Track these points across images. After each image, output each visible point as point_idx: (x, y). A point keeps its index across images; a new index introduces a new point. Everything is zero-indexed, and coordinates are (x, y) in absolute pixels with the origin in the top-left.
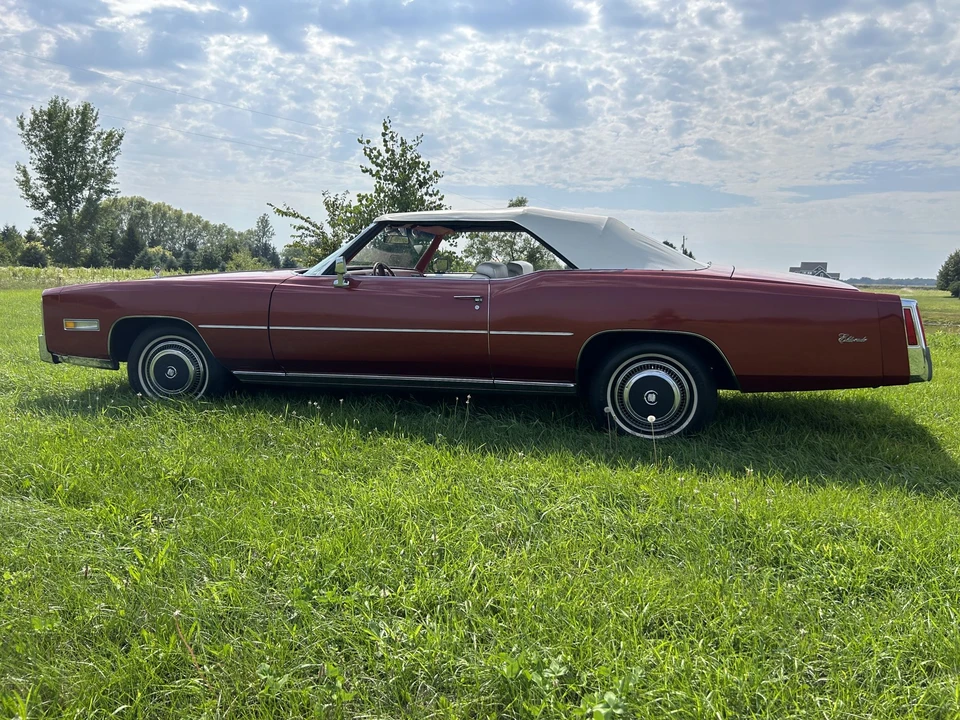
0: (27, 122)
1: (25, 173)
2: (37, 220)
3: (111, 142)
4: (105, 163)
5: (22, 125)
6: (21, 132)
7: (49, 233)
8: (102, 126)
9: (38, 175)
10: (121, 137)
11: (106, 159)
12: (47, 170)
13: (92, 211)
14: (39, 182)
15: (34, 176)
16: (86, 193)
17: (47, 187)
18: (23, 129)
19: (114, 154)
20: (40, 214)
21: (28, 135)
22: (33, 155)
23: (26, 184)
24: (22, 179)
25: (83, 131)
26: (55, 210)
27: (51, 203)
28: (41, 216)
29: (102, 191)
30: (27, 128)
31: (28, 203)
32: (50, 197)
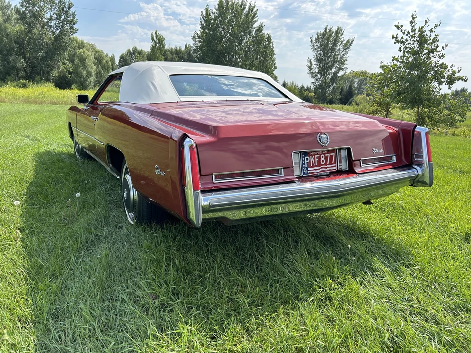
0: (314, 39)
1: (311, 63)
2: (312, 83)
3: (348, 45)
4: (344, 55)
5: (311, 41)
6: (311, 44)
7: (316, 89)
8: (345, 38)
9: (315, 63)
10: (352, 41)
11: (344, 53)
12: (319, 61)
13: (334, 78)
14: (315, 66)
15: (314, 62)
16: (333, 70)
17: (318, 68)
19: (348, 51)
20: (313, 80)
21: (313, 45)
22: (315, 54)
23: (310, 68)
24: (309, 65)
25: (335, 41)
26: (320, 78)
27: (319, 75)
29: (340, 69)
30: (314, 42)
31: (310, 76)
32: (318, 73)
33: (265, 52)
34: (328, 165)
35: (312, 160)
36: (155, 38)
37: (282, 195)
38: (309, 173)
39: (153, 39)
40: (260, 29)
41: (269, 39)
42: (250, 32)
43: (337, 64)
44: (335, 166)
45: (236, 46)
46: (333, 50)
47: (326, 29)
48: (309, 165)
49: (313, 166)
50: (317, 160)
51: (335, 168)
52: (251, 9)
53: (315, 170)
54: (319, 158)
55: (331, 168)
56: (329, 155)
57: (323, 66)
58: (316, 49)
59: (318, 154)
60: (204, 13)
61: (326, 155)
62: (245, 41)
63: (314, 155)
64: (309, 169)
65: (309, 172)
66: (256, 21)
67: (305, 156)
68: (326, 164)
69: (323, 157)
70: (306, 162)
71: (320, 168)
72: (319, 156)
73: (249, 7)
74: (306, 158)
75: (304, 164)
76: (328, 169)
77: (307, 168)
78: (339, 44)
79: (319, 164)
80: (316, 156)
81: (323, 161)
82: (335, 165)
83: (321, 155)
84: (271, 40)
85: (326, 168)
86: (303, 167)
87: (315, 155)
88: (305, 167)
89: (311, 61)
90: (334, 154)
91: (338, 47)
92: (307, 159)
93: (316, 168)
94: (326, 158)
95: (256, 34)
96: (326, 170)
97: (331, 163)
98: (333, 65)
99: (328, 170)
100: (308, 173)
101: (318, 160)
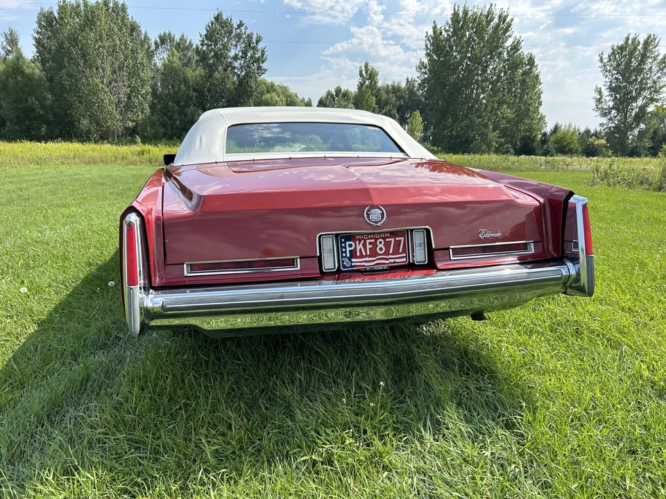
0: (605, 56)
1: (600, 92)
2: (602, 125)
4: (659, 77)
5: (601, 60)
6: (601, 64)
7: (609, 133)
8: (661, 50)
9: (608, 93)
11: (659, 75)
12: (615, 89)
13: (641, 115)
14: (608, 98)
15: (606, 93)
16: (640, 102)
17: (613, 100)
18: (602, 62)
20: (604, 120)
21: (605, 66)
22: (607, 80)
23: (599, 101)
24: (599, 97)
25: (644, 57)
26: (616, 117)
27: (614, 111)
28: (605, 122)
29: (652, 100)
30: (605, 61)
31: (598, 113)
32: (613, 108)
33: (524, 81)
34: (391, 254)
35: (359, 247)
36: (364, 73)
37: (281, 297)
38: (355, 266)
39: (361, 75)
40: (516, 47)
41: (531, 61)
42: (501, 53)
43: (646, 93)
44: (406, 257)
45: (477, 74)
46: (639, 70)
47: (627, 39)
48: (353, 254)
49: (362, 256)
50: (369, 247)
51: (404, 260)
52: (503, 18)
53: (366, 261)
54: (374, 245)
55: (397, 260)
56: (393, 240)
57: (620, 98)
58: (610, 71)
59: (371, 238)
60: (431, 33)
61: (387, 240)
62: (491, 67)
63: (363, 239)
64: (353, 260)
65: (353, 264)
66: (509, 36)
67: (346, 240)
68: (387, 253)
69: (380, 243)
70: (348, 249)
71: (375, 259)
72: (373, 241)
73: (500, 17)
74: (348, 243)
75: (346, 252)
76: (390, 261)
77: (350, 259)
78: (650, 60)
79: (373, 253)
80: (368, 241)
81: (381, 249)
82: (404, 255)
83: (376, 240)
84: (534, 62)
85: (387, 259)
86: (343, 257)
87: (365, 240)
88: (346, 256)
89: (600, 91)
90: (402, 239)
91: (647, 67)
92: (350, 246)
93: (367, 259)
94: (387, 245)
95: (510, 56)
96: (387, 262)
97: (396, 252)
98: (639, 95)
99: (390, 263)
100: (352, 266)
101: (371, 246)
